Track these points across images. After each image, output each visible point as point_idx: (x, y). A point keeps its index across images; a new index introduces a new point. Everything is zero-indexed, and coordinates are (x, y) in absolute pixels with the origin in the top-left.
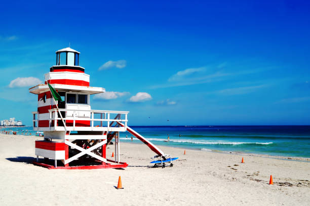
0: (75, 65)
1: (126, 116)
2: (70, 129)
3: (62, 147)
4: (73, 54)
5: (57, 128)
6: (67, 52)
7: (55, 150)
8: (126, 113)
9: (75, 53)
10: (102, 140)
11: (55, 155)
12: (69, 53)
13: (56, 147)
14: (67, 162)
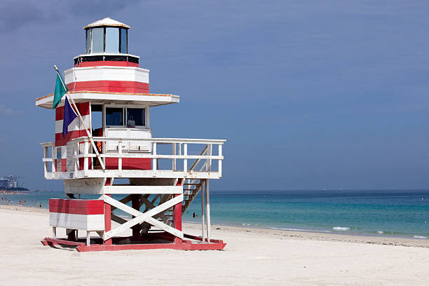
0: (120, 52)
1: (220, 147)
5: (89, 173)
6: (105, 27)
8: (220, 143)
9: (120, 28)
10: (174, 196)
12: (108, 30)
14: (109, 235)
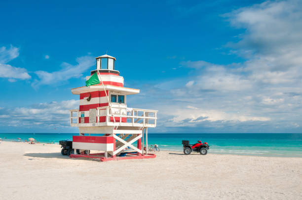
0: (114, 69)
1: (156, 114)
2: (117, 124)
3: (112, 140)
4: (113, 60)
5: (109, 124)
6: (108, 58)
7: (106, 143)
8: (156, 112)
9: (114, 59)
10: (138, 135)
11: (106, 147)
12: (109, 59)
13: (107, 141)
14: (115, 153)
